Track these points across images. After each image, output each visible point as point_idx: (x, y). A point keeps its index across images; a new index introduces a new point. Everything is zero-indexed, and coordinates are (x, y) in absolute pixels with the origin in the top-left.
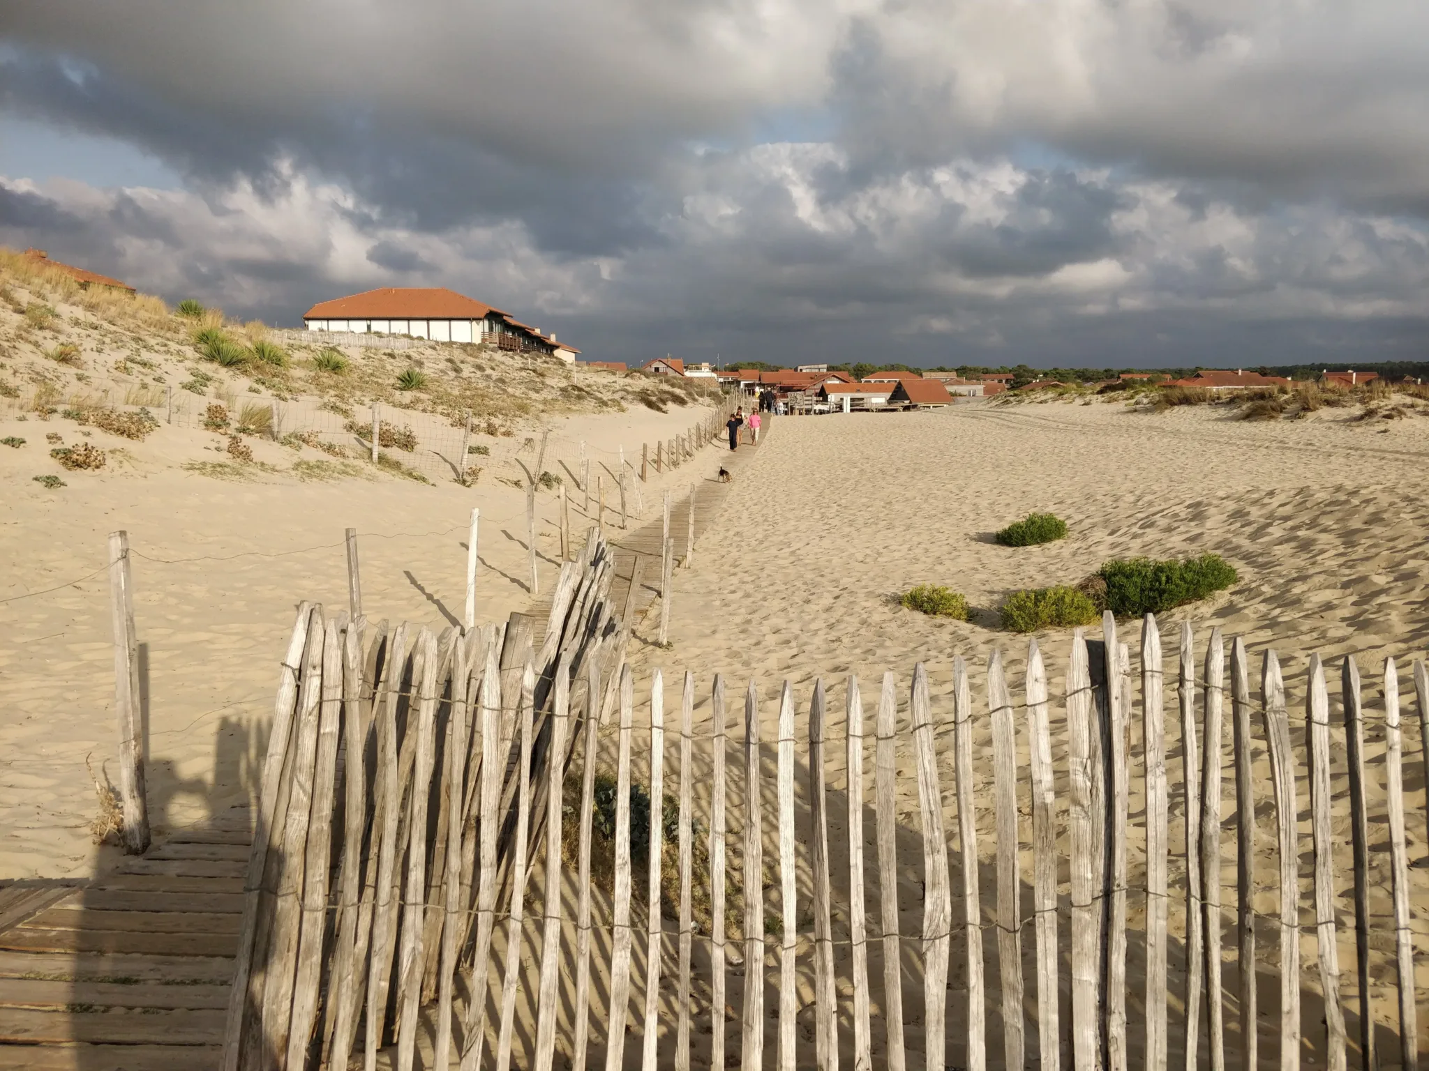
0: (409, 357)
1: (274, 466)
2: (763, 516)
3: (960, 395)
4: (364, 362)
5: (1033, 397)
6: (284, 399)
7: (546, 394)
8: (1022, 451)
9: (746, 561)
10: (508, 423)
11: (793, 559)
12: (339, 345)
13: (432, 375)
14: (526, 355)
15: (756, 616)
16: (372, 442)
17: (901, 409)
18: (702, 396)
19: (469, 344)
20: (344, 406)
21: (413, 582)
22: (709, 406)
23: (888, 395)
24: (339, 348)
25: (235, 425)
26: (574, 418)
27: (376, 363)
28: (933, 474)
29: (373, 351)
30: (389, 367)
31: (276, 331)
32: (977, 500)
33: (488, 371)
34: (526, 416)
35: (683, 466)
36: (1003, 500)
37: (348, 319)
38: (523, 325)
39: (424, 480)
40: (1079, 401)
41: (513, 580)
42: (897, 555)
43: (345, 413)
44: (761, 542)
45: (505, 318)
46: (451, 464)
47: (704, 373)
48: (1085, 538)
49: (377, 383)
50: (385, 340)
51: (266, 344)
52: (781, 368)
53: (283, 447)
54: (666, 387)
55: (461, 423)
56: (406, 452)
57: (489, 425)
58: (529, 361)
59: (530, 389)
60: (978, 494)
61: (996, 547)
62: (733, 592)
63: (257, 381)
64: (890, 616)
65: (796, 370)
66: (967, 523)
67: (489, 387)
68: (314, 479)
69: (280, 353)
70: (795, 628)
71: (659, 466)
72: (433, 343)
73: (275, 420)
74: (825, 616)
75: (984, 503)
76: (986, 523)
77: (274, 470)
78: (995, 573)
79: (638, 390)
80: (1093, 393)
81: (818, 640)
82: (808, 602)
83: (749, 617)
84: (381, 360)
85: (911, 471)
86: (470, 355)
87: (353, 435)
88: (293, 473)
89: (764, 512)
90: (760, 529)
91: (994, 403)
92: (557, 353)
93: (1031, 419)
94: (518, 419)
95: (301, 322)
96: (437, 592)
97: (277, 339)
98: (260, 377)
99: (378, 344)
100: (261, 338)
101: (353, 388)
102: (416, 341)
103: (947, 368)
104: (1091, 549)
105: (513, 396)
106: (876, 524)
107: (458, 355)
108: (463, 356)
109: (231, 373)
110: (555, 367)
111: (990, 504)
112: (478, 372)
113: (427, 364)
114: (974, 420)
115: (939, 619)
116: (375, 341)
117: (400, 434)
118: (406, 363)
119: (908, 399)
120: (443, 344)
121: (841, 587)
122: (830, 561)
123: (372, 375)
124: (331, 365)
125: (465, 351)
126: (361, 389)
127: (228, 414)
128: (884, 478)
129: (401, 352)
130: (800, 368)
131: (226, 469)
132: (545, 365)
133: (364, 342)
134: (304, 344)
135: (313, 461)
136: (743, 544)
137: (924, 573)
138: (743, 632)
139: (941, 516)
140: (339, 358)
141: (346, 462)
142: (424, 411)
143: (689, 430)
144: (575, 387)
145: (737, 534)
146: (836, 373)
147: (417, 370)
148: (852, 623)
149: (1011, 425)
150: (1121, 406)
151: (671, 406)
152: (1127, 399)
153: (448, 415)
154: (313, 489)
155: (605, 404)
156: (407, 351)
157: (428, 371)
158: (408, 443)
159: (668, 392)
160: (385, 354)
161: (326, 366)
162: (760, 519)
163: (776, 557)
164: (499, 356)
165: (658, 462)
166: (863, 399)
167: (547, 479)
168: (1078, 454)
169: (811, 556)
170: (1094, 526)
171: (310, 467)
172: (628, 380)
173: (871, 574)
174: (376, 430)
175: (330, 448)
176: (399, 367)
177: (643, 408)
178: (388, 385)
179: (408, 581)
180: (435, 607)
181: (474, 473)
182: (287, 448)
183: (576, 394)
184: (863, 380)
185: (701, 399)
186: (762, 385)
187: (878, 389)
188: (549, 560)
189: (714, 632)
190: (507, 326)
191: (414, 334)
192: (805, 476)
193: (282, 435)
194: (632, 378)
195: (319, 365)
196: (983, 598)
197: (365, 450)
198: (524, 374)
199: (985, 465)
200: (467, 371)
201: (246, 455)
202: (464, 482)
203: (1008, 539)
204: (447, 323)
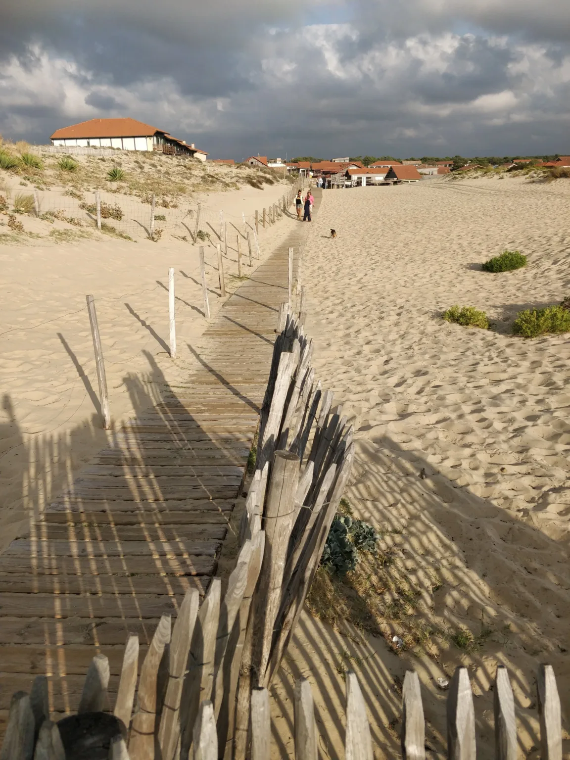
0: (113, 160)
1: (38, 234)
2: (331, 255)
3: (425, 174)
4: (87, 164)
5: (470, 175)
6: (42, 190)
7: (193, 181)
8: (476, 208)
9: (331, 287)
10: (175, 200)
11: (360, 286)
12: (72, 154)
13: (127, 171)
14: (179, 157)
15: (352, 330)
16: (96, 215)
17: (392, 183)
18: (281, 178)
19: (147, 152)
20: (78, 193)
21: (131, 311)
22: (286, 184)
23: (385, 175)
24: (72, 156)
25: (12, 208)
26: (211, 194)
27: (95, 165)
28: (428, 224)
29: (92, 157)
30: (102, 167)
31: (35, 147)
32: (460, 241)
33: (159, 168)
34: (184, 195)
35: (277, 222)
36: (477, 240)
37: (76, 139)
38: (176, 139)
39: (129, 238)
40: (496, 177)
41: (193, 308)
42: (424, 280)
43: (79, 197)
44: (337, 274)
45: (165, 135)
46: (144, 227)
47: (279, 164)
48: (538, 266)
49: (96, 177)
50: (98, 151)
51: (28, 156)
52: (323, 160)
53: (43, 222)
54: (260, 174)
55: (148, 201)
56: (117, 221)
57: (164, 201)
58: (182, 160)
59: (184, 178)
60: (459, 237)
61: (483, 273)
62: (332, 312)
63: (25, 178)
64: (437, 327)
65: (331, 161)
66: (460, 257)
67: (160, 177)
68: (63, 242)
69: (38, 161)
70: (379, 338)
71: (264, 224)
72: (126, 152)
73: (36, 204)
74: (396, 329)
75: (465, 244)
76: (471, 256)
77: (38, 237)
78: (490, 292)
79: (245, 176)
80: (504, 172)
81: (398, 348)
82: (381, 318)
83: (348, 332)
84: (97, 163)
85: (414, 223)
86: (148, 158)
87: (85, 211)
88: (51, 238)
89: (332, 251)
90: (333, 264)
91: (447, 179)
92: (196, 155)
93: (473, 188)
94: (180, 197)
95: (49, 141)
96: (147, 318)
97: (36, 151)
98: (26, 175)
99: (95, 153)
100: (25, 151)
101: (82, 181)
102: (116, 151)
103: (416, 158)
104: (546, 274)
105: (175, 182)
106: (403, 259)
107: (141, 158)
108: (144, 159)
109: (9, 174)
110: (196, 163)
111: (469, 243)
112: (153, 168)
113: (123, 164)
114: (441, 190)
115: (471, 329)
116: (93, 151)
117: (113, 210)
118: (111, 164)
119: (396, 177)
120: (132, 152)
121: (398, 307)
122: (384, 286)
123: (92, 172)
124: (68, 166)
125: (145, 156)
126: (87, 181)
127: (6, 201)
128: (399, 228)
129: (108, 157)
130: (334, 160)
131: (8, 238)
132: (191, 163)
133: (86, 152)
134: (52, 154)
135: (62, 230)
136: (325, 275)
137: (446, 294)
138: (347, 343)
139: (441, 252)
140: (73, 162)
141: (82, 229)
142: (125, 194)
143: (279, 200)
144: (210, 176)
145: (319, 268)
146: (354, 163)
147: (119, 168)
148: (414, 334)
149: (463, 192)
150: (522, 179)
151: (264, 185)
152: (524, 175)
153: (139, 196)
154: (63, 249)
155: (227, 185)
156: (111, 157)
157: (125, 169)
158: (118, 215)
159: (262, 177)
160: (99, 159)
161: (66, 168)
162: (330, 257)
163: (349, 284)
164: (164, 158)
165: (263, 221)
166: (370, 178)
167: (201, 235)
168: (511, 210)
169: (371, 283)
170: (540, 258)
171: (60, 234)
172: (239, 170)
173: (414, 295)
174: (99, 208)
175: (71, 221)
176: (108, 167)
177: (249, 187)
178: (103, 178)
179: (128, 311)
180: (148, 332)
181: (159, 233)
182: (45, 222)
183: (210, 180)
184: (369, 166)
185: (281, 180)
186: (312, 171)
187: (379, 171)
188: (212, 291)
189: (329, 345)
190: (167, 140)
191: (115, 146)
192: (350, 227)
193: (41, 214)
194: (241, 169)
195: (61, 168)
196: (492, 311)
197: (93, 221)
198: (179, 168)
199: (457, 218)
200: (147, 168)
201: (20, 228)
202: (153, 239)
203: (489, 267)
204: (132, 139)
